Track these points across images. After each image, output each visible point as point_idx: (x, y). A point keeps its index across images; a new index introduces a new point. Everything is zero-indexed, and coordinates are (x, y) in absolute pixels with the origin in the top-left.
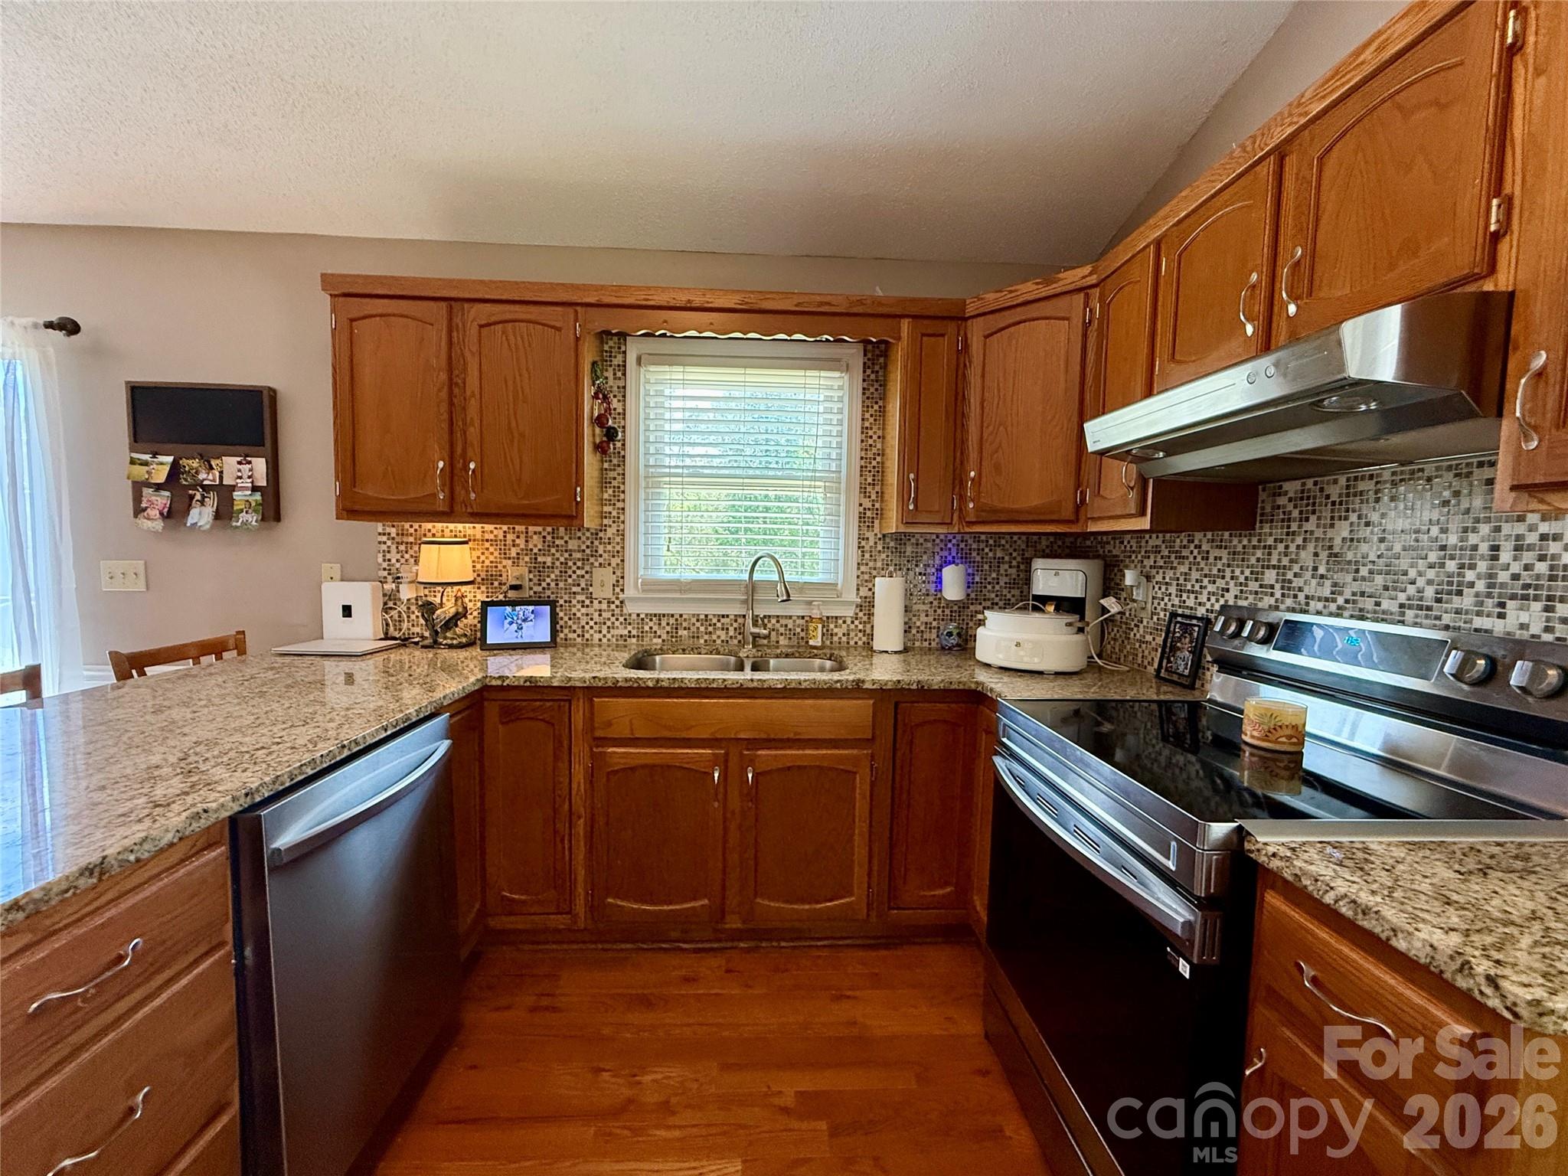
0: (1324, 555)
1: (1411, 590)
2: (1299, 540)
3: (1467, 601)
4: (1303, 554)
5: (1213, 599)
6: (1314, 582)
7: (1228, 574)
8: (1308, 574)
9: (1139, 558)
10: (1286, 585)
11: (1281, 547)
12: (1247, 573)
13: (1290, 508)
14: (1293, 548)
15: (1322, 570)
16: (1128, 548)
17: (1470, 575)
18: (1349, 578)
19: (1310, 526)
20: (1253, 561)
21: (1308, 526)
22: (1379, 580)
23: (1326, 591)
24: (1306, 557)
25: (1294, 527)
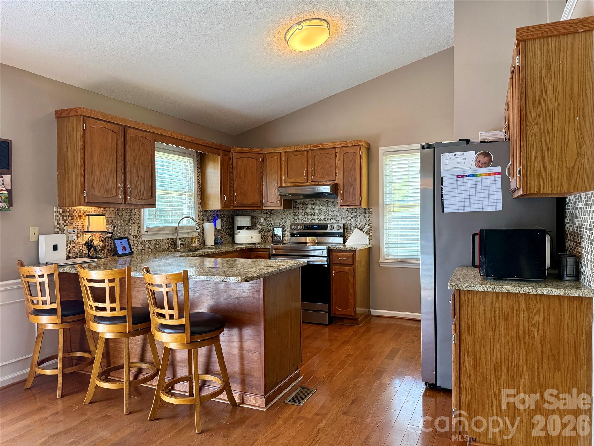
0: (306, 213)
1: (319, 218)
2: (301, 211)
3: (326, 219)
4: (302, 213)
5: (283, 223)
6: (304, 218)
7: (287, 218)
8: (303, 217)
9: (261, 215)
10: (299, 219)
11: (298, 212)
12: (291, 217)
13: (299, 205)
14: (300, 212)
15: (306, 216)
16: (257, 213)
18: (310, 217)
19: (303, 208)
20: (292, 215)
21: (302, 208)
22: (315, 217)
23: (307, 220)
24: (303, 214)
25: (300, 209)
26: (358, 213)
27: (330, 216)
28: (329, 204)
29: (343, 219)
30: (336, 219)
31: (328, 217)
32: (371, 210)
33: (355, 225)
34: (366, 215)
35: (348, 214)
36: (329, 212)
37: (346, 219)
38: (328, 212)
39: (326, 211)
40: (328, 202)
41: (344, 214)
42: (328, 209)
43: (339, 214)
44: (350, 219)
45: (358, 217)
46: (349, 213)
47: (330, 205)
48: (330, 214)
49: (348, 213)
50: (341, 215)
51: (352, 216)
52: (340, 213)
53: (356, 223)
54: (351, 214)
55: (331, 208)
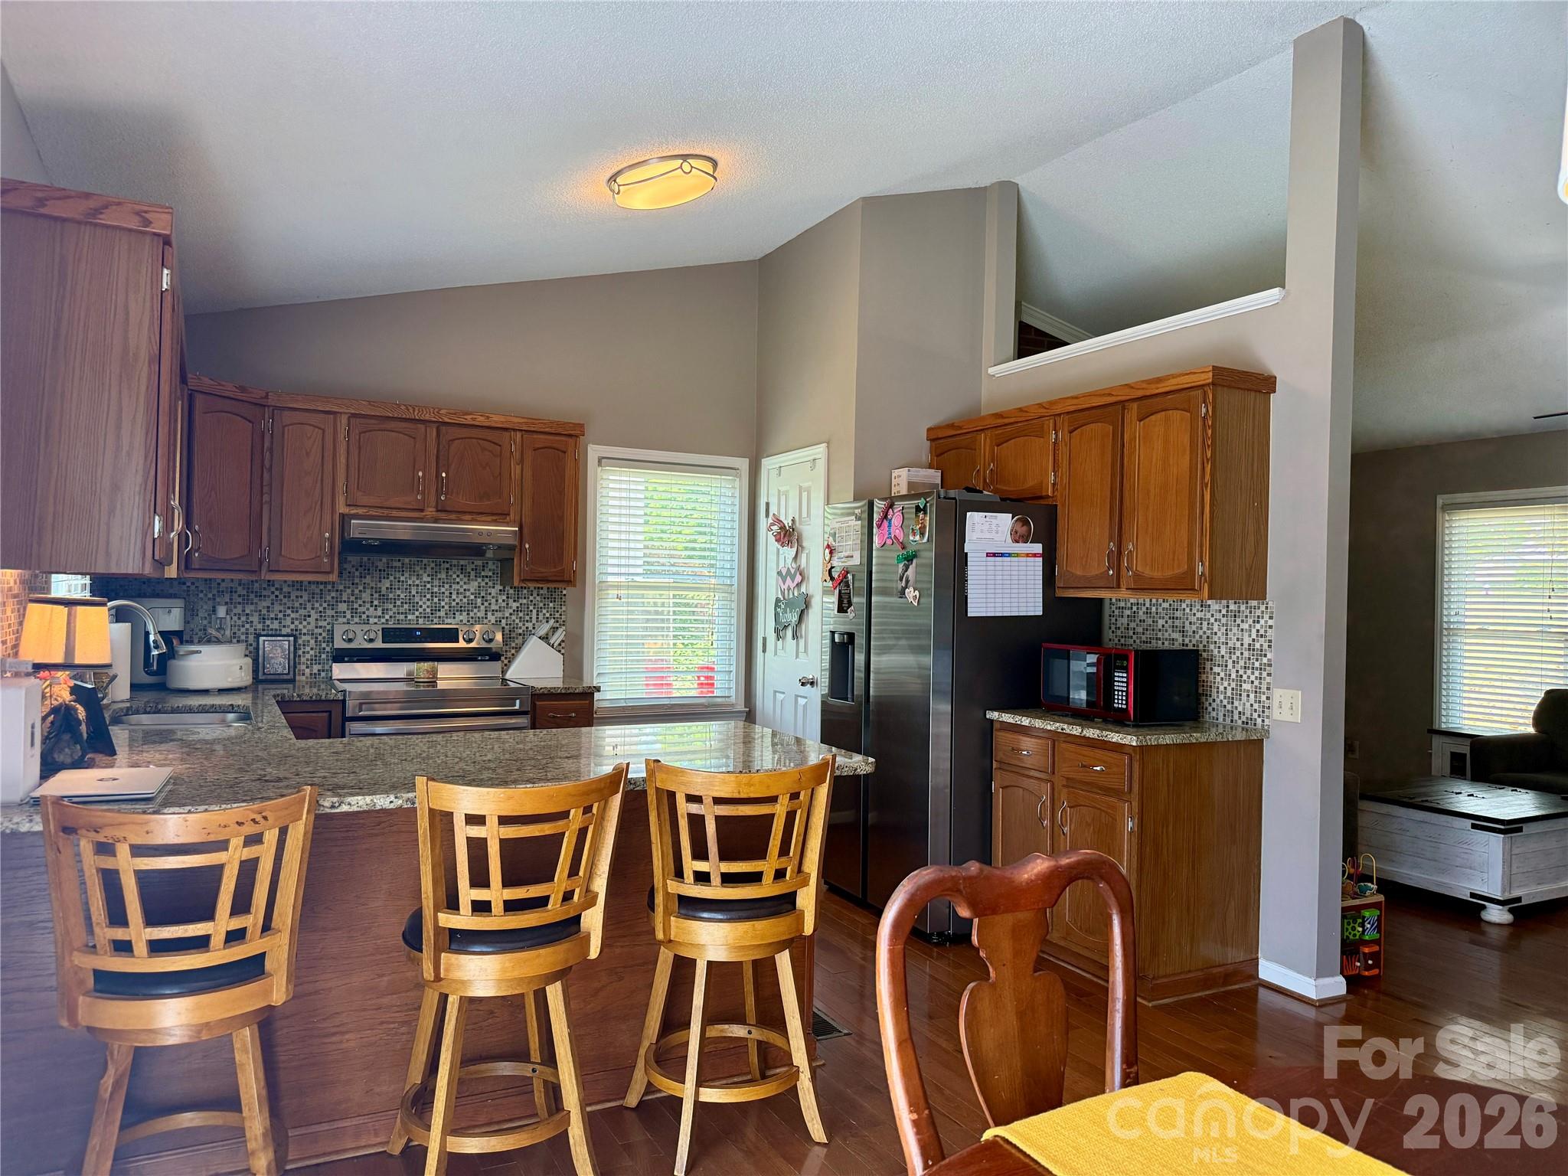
0: (376, 596)
1: (421, 610)
2: (361, 588)
3: (442, 614)
4: (364, 595)
5: (297, 623)
6: (372, 609)
7: (309, 606)
8: (368, 605)
10: (354, 611)
11: (349, 591)
12: (325, 605)
13: (354, 570)
14: (357, 591)
15: (376, 603)
17: (443, 604)
18: (391, 606)
19: (368, 580)
20: (329, 598)
21: (364, 581)
22: (406, 606)
23: (379, 612)
24: (366, 596)
25: (357, 580)
26: (531, 598)
27: (454, 604)
28: (450, 573)
29: (489, 614)
30: (472, 614)
31: (447, 607)
32: (564, 592)
33: (524, 628)
34: (551, 605)
35: (504, 601)
36: (451, 593)
37: (499, 614)
38: (447, 593)
39: (443, 590)
40: (448, 566)
41: (493, 601)
42: (447, 586)
43: (479, 600)
44: (511, 614)
45: (531, 608)
46: (508, 598)
47: (454, 576)
48: (454, 600)
49: (504, 597)
50: (486, 604)
51: (515, 605)
52: (483, 597)
53: (527, 624)
54: (515, 601)
55: (458, 583)
